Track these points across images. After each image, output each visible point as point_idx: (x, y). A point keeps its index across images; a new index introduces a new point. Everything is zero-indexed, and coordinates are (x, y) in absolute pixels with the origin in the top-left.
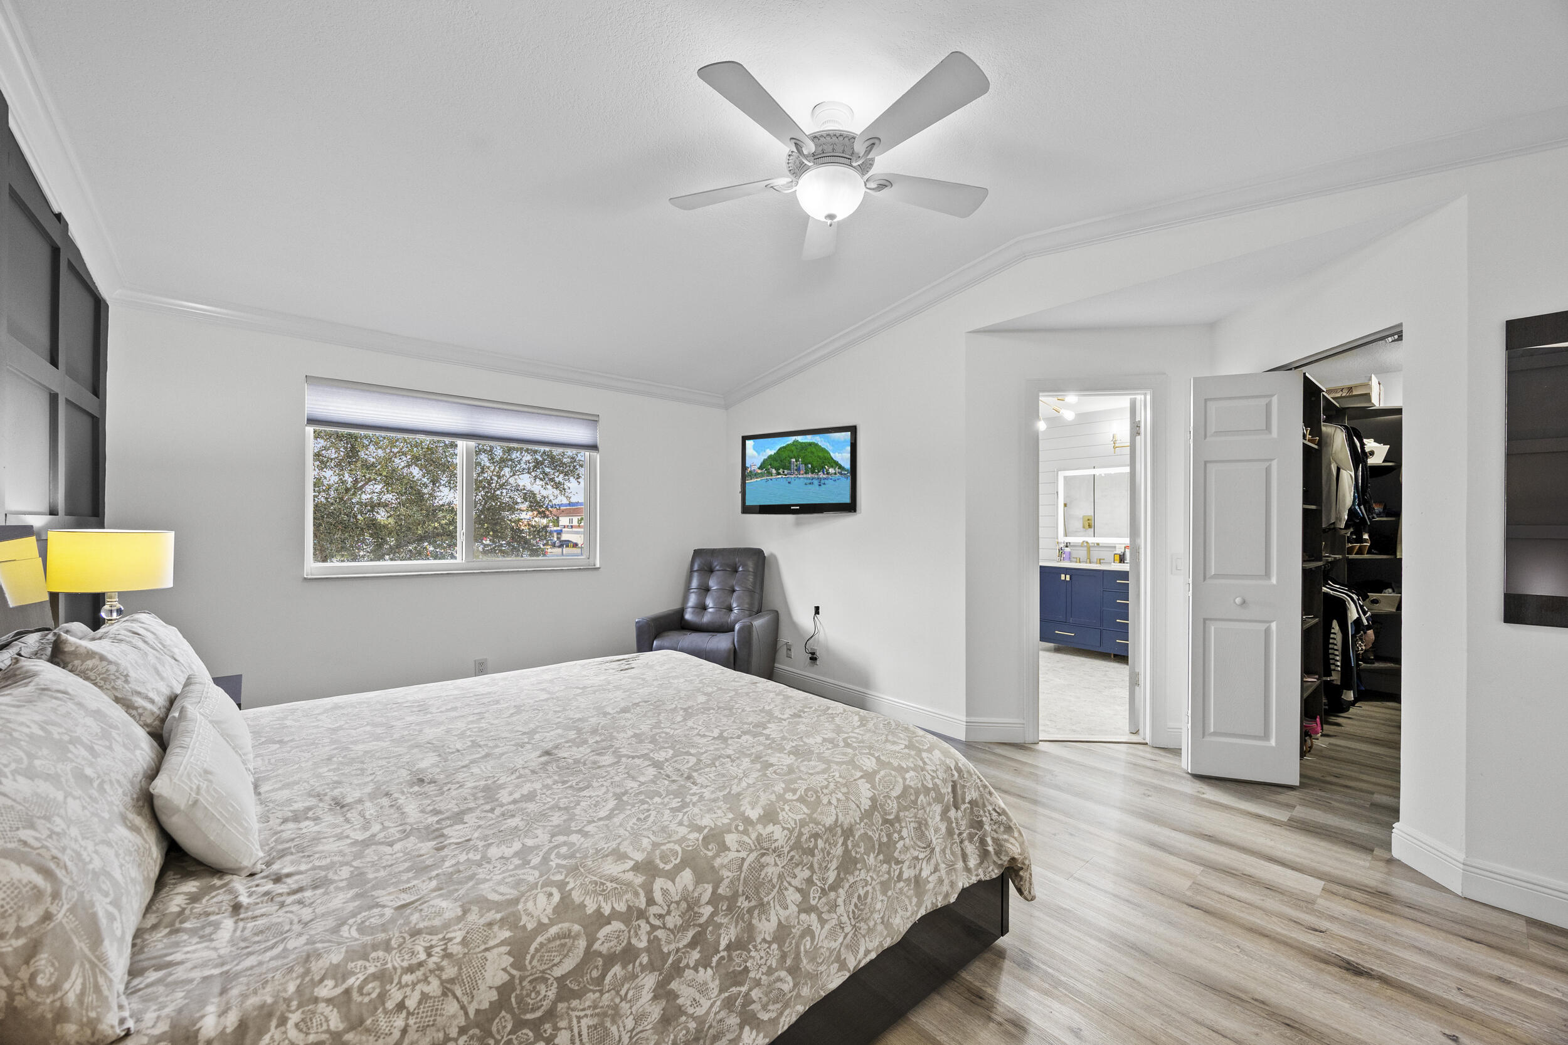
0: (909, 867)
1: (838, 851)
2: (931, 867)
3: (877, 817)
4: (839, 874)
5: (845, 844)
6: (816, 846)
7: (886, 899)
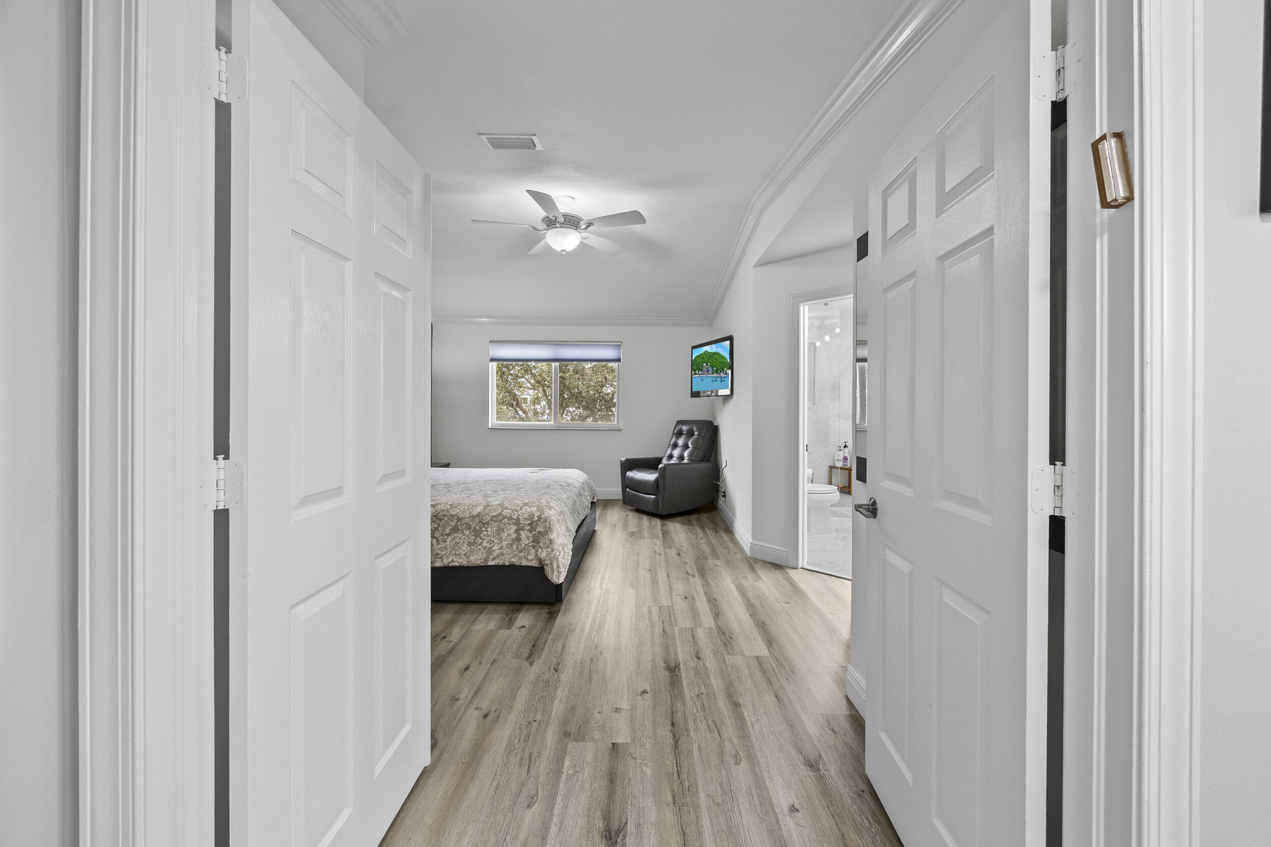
0: (487, 543)
1: (454, 524)
2: (499, 547)
3: (477, 519)
4: (451, 531)
5: (457, 522)
6: (443, 519)
7: (469, 548)
